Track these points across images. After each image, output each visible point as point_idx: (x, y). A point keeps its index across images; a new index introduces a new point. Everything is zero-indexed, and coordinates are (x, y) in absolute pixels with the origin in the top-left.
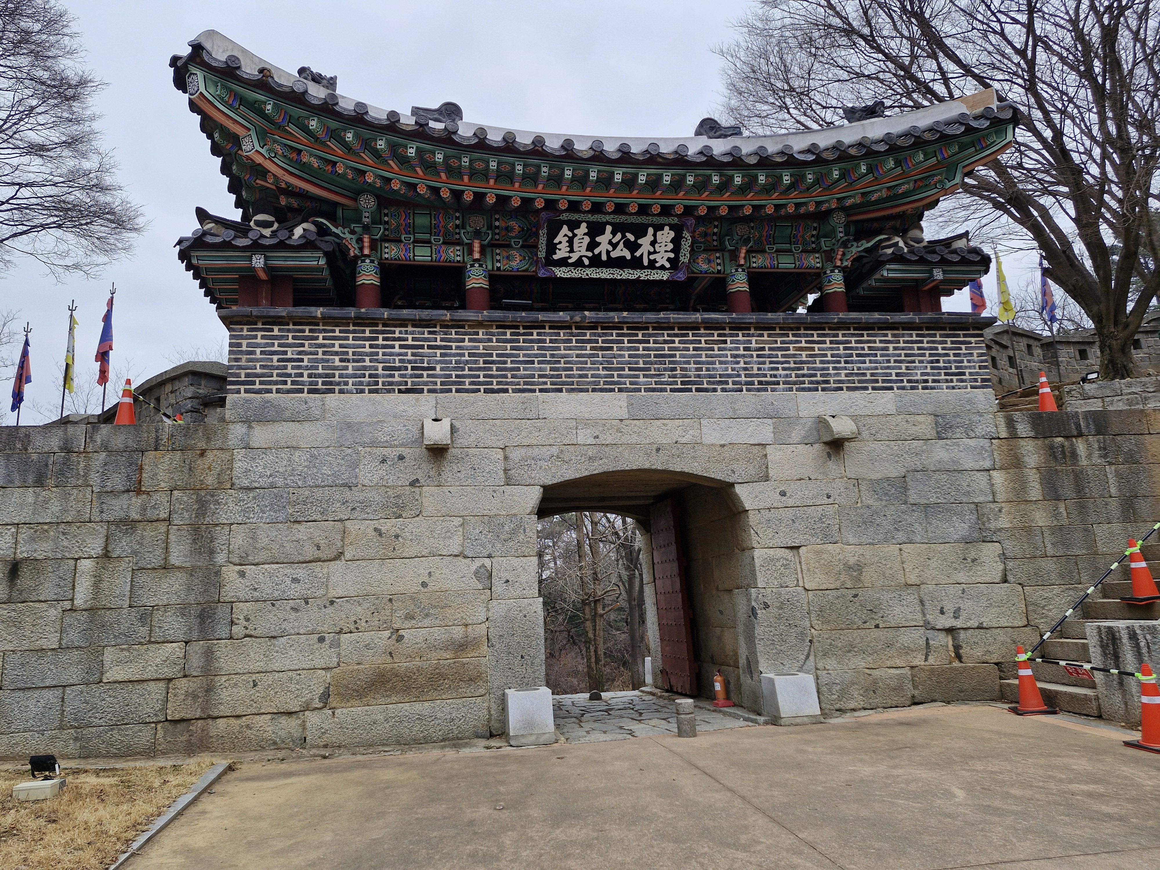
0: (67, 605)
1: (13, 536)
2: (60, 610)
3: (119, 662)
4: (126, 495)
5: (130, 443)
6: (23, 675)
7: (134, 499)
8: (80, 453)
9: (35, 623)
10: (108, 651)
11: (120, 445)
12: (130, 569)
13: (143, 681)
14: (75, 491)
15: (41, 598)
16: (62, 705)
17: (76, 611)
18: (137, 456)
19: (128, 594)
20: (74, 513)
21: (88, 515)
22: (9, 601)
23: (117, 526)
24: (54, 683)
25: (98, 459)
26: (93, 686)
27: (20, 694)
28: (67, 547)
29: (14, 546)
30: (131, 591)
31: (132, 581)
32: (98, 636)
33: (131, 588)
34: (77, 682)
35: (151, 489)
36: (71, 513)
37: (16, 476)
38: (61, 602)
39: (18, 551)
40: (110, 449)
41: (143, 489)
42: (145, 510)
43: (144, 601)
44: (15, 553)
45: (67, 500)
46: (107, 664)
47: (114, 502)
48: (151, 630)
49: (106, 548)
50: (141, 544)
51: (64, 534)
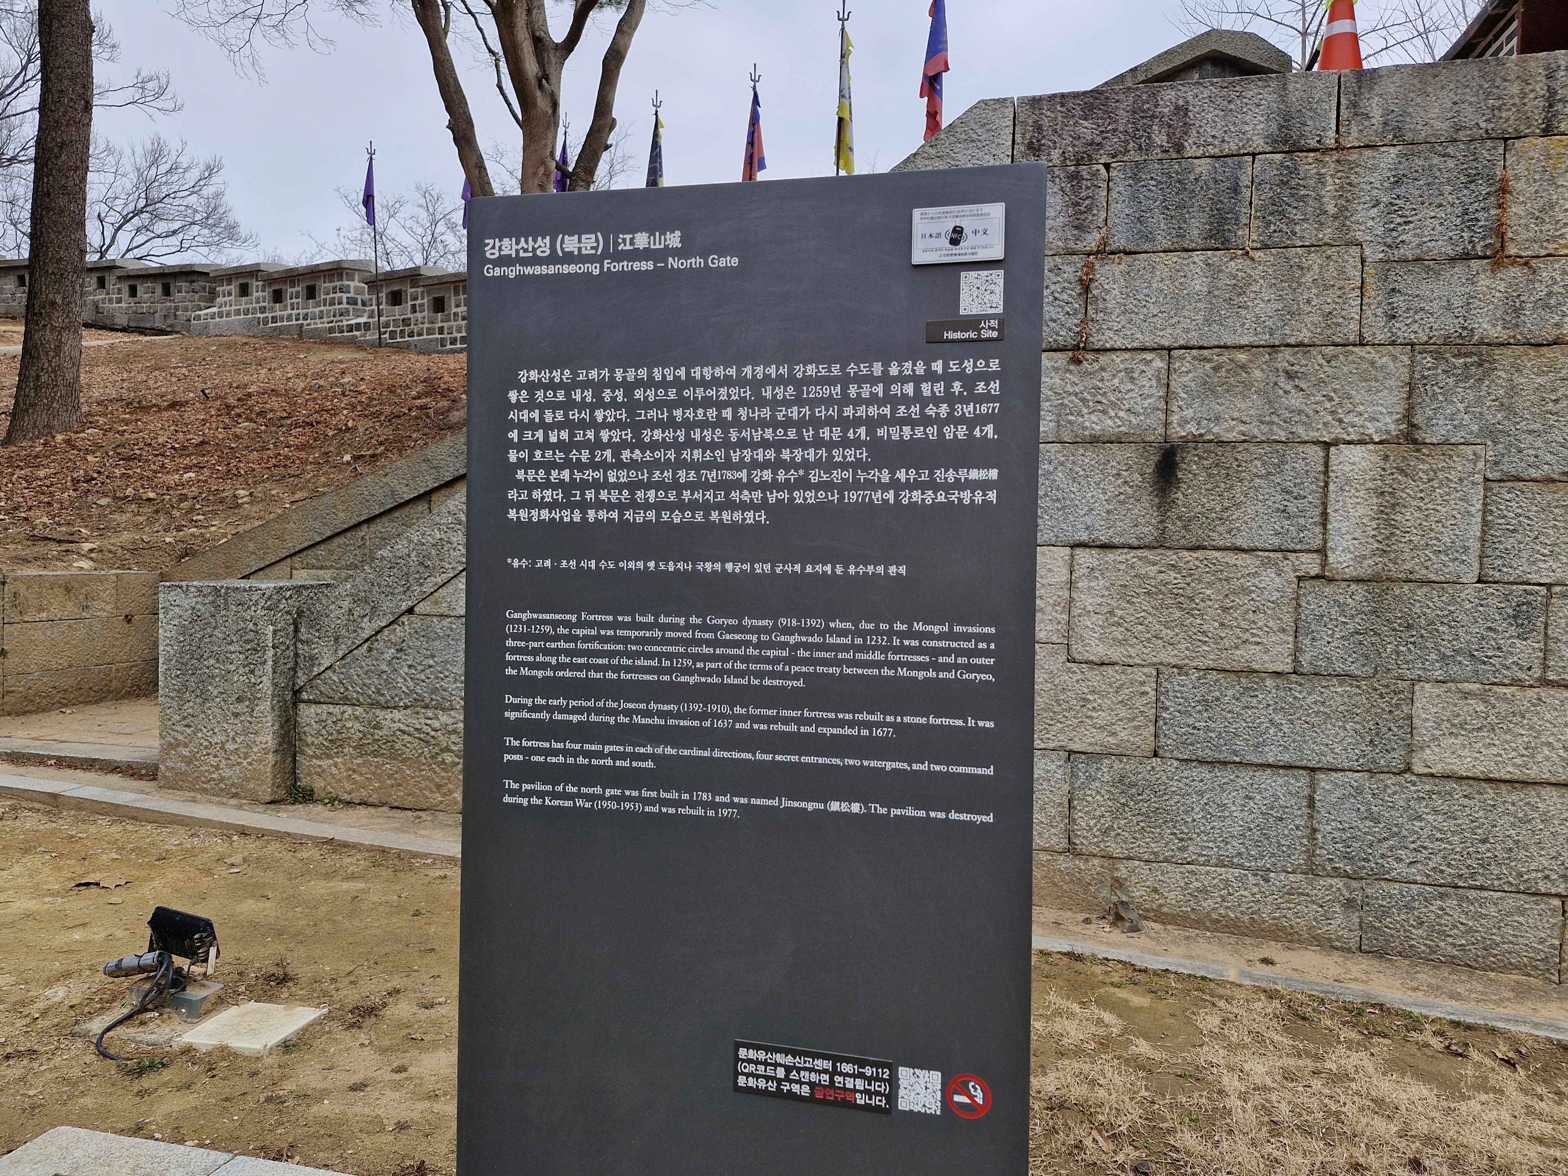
0: (1310, 564)
1: (1159, 379)
2: (1291, 576)
3: (1458, 727)
4: (1459, 268)
5: (1469, 116)
6: (1208, 729)
7: (1484, 281)
8: (1327, 150)
9: (1228, 603)
10: (1425, 692)
11: (1437, 124)
12: (1479, 478)
13: (1525, 783)
14: (1315, 260)
15: (1239, 542)
16: (1311, 817)
17: (1331, 580)
18: (1487, 152)
19: (1475, 546)
20: (1316, 319)
21: (1354, 326)
22: (1160, 544)
23: (1439, 356)
24: (1286, 758)
25: (1374, 169)
26: (1390, 780)
27: (1203, 772)
28: (1300, 412)
29: (1163, 406)
30: (1483, 540)
31: (1485, 512)
32: (1398, 653)
33: (1484, 532)
34: (1346, 765)
35: (1536, 249)
36: (1308, 319)
37: (1158, 222)
38: (1292, 556)
39: (1175, 419)
40: (1409, 137)
41: (1512, 250)
42: (1517, 311)
43: (1521, 568)
44: (1166, 424)
45: (1295, 284)
46: (1425, 727)
47: (1425, 289)
48: (1546, 651)
49: (1408, 416)
50: (1509, 409)
51: (1290, 376)
